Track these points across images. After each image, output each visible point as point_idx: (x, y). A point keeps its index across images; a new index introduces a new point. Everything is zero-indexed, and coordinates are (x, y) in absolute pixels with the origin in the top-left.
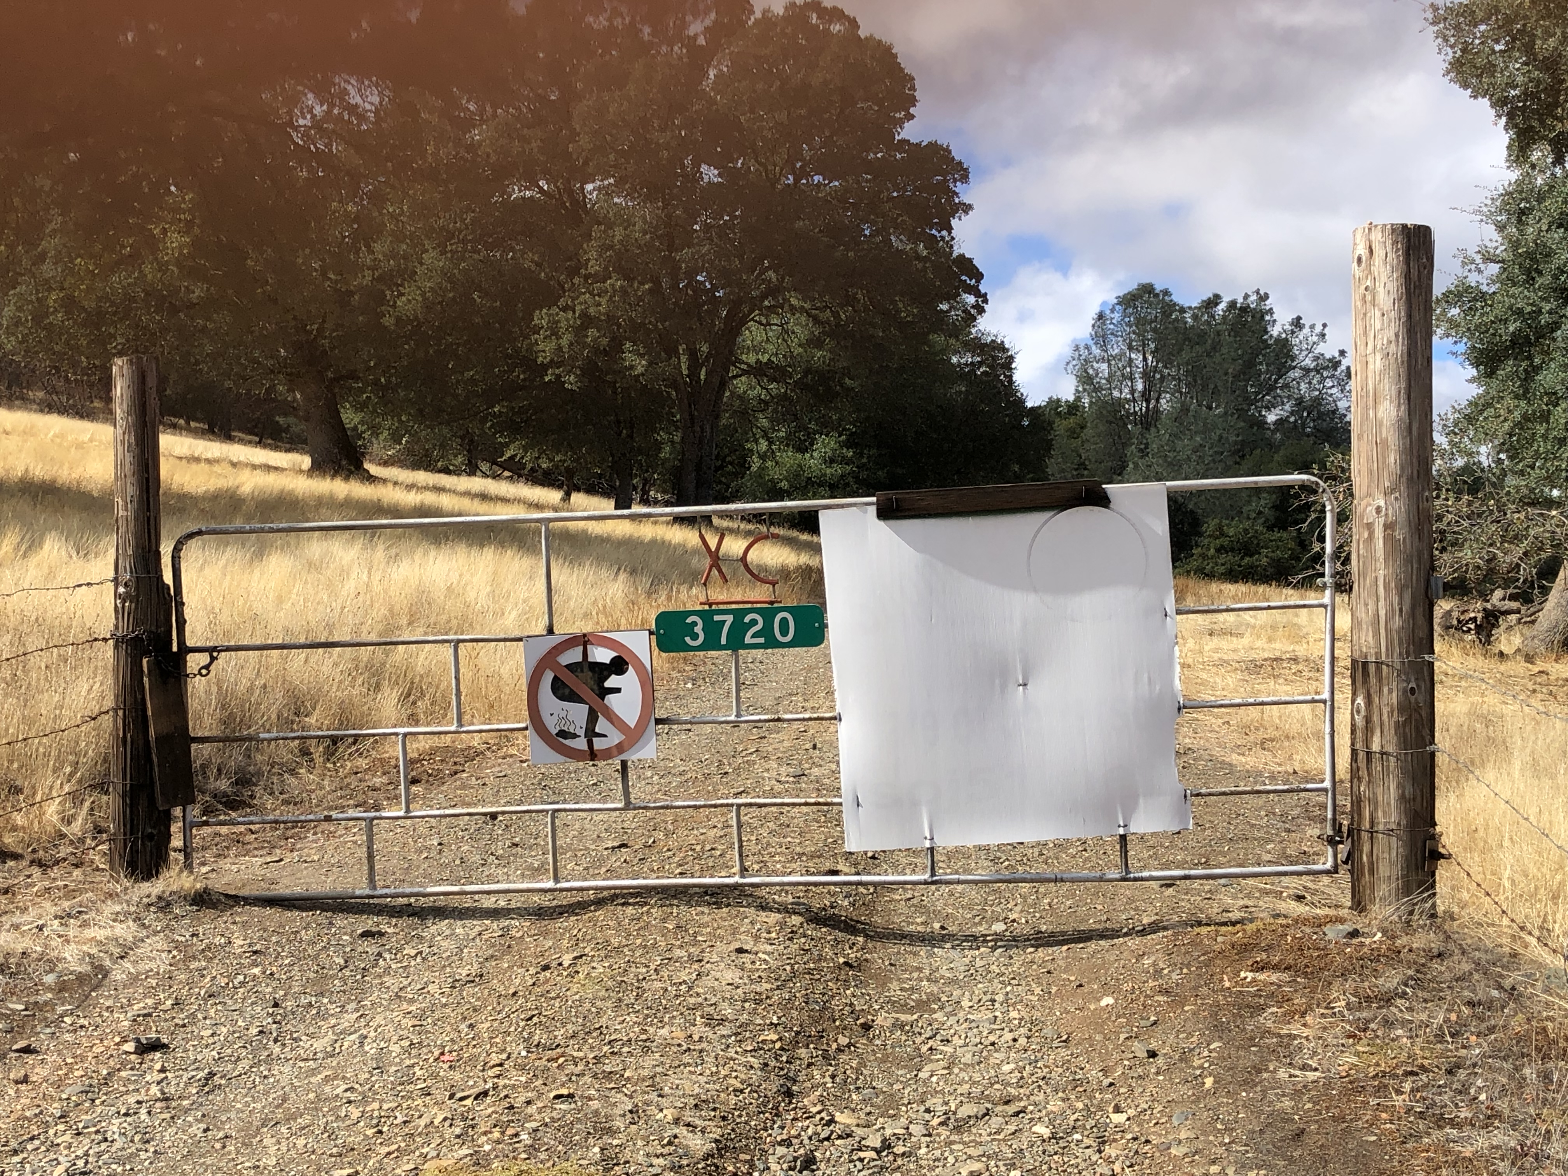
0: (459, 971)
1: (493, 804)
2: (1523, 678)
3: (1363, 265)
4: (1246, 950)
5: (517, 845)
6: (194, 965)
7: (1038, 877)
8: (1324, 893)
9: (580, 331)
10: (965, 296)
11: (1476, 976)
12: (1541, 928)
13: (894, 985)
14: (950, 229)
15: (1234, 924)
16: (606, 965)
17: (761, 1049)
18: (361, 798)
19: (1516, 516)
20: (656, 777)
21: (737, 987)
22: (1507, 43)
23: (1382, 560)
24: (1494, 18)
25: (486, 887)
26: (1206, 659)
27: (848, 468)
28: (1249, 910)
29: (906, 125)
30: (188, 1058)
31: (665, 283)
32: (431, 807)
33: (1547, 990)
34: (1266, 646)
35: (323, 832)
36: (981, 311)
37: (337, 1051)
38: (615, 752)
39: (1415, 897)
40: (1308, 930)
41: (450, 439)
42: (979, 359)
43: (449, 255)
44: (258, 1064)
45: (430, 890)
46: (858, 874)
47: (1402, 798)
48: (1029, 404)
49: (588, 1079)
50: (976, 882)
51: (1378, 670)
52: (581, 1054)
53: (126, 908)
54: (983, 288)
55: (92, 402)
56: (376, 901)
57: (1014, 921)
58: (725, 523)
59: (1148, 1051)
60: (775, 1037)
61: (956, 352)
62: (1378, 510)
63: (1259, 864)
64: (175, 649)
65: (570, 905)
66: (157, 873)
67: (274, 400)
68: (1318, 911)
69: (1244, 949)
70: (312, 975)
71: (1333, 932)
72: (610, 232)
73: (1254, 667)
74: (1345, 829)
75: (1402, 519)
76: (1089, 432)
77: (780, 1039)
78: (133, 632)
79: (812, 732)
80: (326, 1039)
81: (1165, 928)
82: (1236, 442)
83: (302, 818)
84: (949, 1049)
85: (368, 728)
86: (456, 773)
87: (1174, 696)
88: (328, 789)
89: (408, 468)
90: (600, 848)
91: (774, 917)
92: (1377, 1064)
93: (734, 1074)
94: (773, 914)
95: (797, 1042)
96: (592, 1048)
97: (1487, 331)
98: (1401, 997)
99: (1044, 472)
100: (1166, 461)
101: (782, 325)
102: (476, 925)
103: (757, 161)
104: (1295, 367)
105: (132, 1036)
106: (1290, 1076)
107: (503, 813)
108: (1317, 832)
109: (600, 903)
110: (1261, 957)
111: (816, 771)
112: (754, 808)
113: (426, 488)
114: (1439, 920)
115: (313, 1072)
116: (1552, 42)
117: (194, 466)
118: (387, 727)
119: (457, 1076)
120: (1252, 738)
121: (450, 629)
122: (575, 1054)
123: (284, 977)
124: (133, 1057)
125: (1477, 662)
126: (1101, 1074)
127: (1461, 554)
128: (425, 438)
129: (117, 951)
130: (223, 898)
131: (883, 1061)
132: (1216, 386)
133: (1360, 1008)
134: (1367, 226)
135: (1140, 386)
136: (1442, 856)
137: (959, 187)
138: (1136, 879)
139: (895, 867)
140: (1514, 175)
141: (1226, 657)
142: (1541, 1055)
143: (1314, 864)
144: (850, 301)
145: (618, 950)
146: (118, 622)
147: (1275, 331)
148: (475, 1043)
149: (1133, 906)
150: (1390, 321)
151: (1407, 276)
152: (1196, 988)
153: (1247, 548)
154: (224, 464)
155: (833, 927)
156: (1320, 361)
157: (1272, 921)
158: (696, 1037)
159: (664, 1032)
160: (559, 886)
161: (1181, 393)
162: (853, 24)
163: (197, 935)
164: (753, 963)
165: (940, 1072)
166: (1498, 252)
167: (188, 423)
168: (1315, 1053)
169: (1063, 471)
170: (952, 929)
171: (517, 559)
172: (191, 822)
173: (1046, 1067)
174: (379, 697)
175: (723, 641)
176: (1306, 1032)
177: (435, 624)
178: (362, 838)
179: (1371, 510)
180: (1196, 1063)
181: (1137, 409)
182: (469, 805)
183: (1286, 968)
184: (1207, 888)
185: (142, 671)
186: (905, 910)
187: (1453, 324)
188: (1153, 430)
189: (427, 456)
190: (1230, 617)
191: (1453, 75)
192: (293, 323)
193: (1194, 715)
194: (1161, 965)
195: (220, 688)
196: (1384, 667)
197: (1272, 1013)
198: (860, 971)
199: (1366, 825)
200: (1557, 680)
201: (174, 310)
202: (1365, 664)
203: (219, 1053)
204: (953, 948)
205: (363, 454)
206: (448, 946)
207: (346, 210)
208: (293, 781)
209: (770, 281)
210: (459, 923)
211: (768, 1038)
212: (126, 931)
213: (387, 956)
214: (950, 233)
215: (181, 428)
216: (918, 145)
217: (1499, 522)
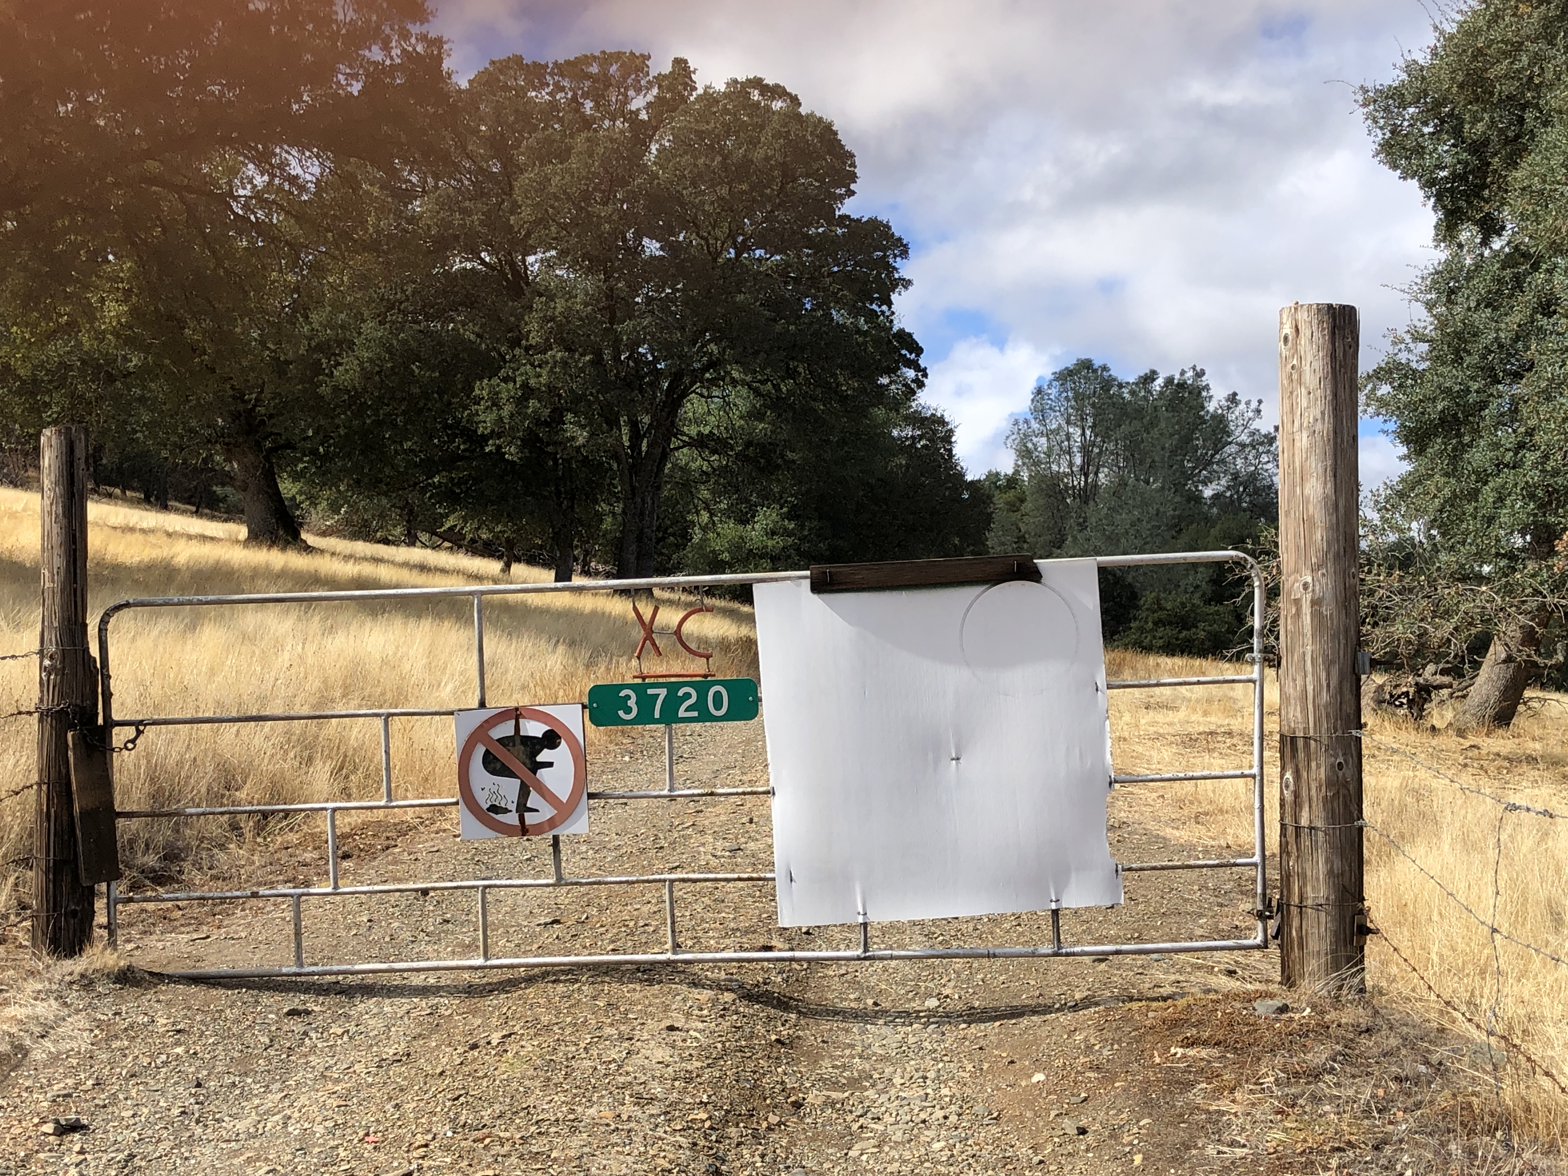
0: (386, 1049)
1: (425, 879)
2: (1454, 752)
3: (1290, 344)
4: (1175, 1026)
5: (448, 922)
6: (116, 1044)
7: (970, 952)
8: (1255, 968)
9: (521, 401)
10: (905, 370)
11: (1404, 1052)
12: (1469, 1003)
13: (826, 1063)
14: (890, 304)
15: (1165, 999)
16: (535, 1043)
17: (690, 1128)
18: (290, 873)
19: (1447, 591)
20: (591, 852)
21: (667, 1066)
22: (1435, 126)
23: (1309, 634)
24: (1422, 101)
25: (415, 965)
26: (1142, 733)
27: (790, 540)
28: (1181, 985)
29: (846, 201)
30: (108, 1139)
31: (607, 355)
32: (362, 882)
33: (1473, 1065)
34: (1201, 719)
35: (251, 909)
36: (921, 385)
37: (260, 1132)
38: (547, 827)
39: (1345, 972)
40: (1238, 1005)
41: (389, 509)
42: (919, 433)
43: (388, 326)
44: (179, 1146)
45: (357, 967)
46: (792, 949)
47: (1330, 873)
48: (969, 478)
49: (514, 1160)
50: (910, 958)
51: (1307, 746)
52: (508, 1135)
53: (48, 986)
54: (922, 362)
55: (26, 471)
56: (303, 979)
57: (947, 997)
58: (667, 595)
59: (1078, 1128)
60: (704, 1116)
61: (895, 426)
62: (1305, 586)
63: (1191, 939)
64: (100, 721)
65: (501, 983)
66: (81, 950)
67: (213, 470)
68: (1249, 986)
69: (1174, 1024)
70: (236, 1055)
71: (1263, 1008)
72: (552, 305)
73: (1190, 741)
74: (1274, 903)
75: (1329, 595)
76: (1027, 506)
77: (710, 1118)
78: (58, 705)
79: (749, 805)
80: (249, 1120)
81: (1097, 1004)
82: (1173, 517)
83: (229, 894)
84: (879, 1127)
85: (299, 803)
86: (388, 848)
87: (1105, 770)
88: (257, 864)
89: (345, 537)
90: (532, 925)
91: (706, 994)
92: (1305, 1140)
93: (662, 1154)
94: (705, 991)
95: (727, 1121)
96: (519, 1128)
97: (1416, 410)
98: (1329, 1073)
99: (984, 545)
100: (1104, 534)
101: (723, 397)
102: (403, 1004)
103: (698, 235)
104: (1230, 443)
105: (51, 1117)
106: (1219, 1153)
107: (434, 889)
108: (1248, 907)
109: (530, 980)
110: (1191, 1032)
111: (752, 845)
112: (689, 884)
113: (365, 559)
114: (1367, 995)
115: (236, 1153)
116: (1480, 127)
117: (129, 537)
118: (318, 801)
119: (382, 1157)
120: (1186, 812)
121: (385, 701)
122: (502, 1134)
123: (208, 1056)
124: (51, 1138)
125: (1409, 737)
126: (1031, 1151)
127: (1392, 629)
128: (364, 508)
129: (37, 1030)
130: (147, 977)
131: (813, 1139)
132: (1153, 461)
133: (1289, 1084)
134: (1293, 305)
135: (1078, 460)
136: (1370, 931)
137: (899, 263)
138: (1068, 955)
139: (830, 943)
140: (1442, 255)
141: (1161, 731)
142: (1466, 1131)
143: (1246, 938)
144: (791, 374)
145: (547, 1028)
146: (43, 696)
147: (1211, 407)
148: (400, 1123)
149: (1066, 981)
150: (1316, 399)
151: (1333, 356)
152: (1127, 1064)
153: (1184, 622)
154: (158, 534)
155: (766, 1003)
156: (1256, 437)
157: (1203, 996)
158: (625, 1117)
159: (592, 1111)
160: (489, 963)
161: (1119, 468)
162: (795, 101)
163: (119, 1014)
164: (684, 1040)
165: (869, 1151)
166: (1427, 331)
167: (124, 492)
168: (1243, 1129)
169: (1003, 544)
170: (885, 1005)
171: (453, 632)
172: (116, 898)
173: (976, 1144)
174: (311, 770)
175: (657, 715)
176: (1235, 1108)
177: (369, 696)
178: (289, 915)
179: (1298, 586)
180: (1126, 1139)
181: (1075, 483)
182: (400, 880)
183: (1215, 1044)
184: (1139, 963)
185: (67, 745)
186: (838, 986)
187: (1382, 402)
188: (1091, 503)
189: (365, 526)
190: (1167, 691)
191: (1383, 156)
192: (231, 393)
193: (1129, 789)
194: (1093, 1041)
195: (149, 762)
196: (1312, 742)
197: (1202, 1089)
198: (792, 1048)
199: (1296, 900)
200: (1488, 754)
201: (111, 379)
202: (1293, 739)
203: (139, 1135)
204: (885, 1024)
205: (301, 525)
206: (375, 1024)
207: (285, 280)
208: (221, 856)
209: (711, 354)
210: (387, 1001)
211: (698, 1117)
212: (47, 1009)
213: (313, 1035)
214: (890, 308)
215: (117, 498)
216: (859, 221)
217: (1430, 597)
